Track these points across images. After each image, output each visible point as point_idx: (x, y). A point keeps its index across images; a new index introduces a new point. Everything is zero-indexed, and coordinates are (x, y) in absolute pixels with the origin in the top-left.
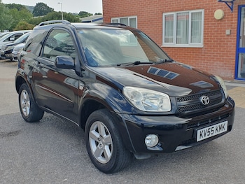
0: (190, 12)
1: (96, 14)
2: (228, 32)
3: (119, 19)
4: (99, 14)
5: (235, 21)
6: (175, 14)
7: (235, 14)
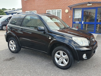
0: (57, 10)
1: (9, 9)
2: (70, 17)
3: (29, 11)
4: (10, 9)
5: (72, 13)
6: (51, 10)
7: (72, 11)
